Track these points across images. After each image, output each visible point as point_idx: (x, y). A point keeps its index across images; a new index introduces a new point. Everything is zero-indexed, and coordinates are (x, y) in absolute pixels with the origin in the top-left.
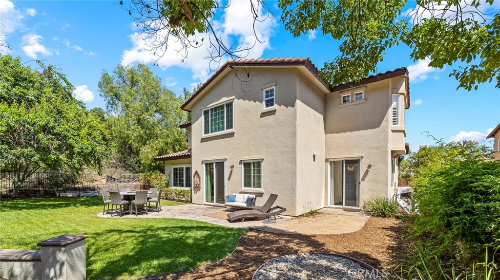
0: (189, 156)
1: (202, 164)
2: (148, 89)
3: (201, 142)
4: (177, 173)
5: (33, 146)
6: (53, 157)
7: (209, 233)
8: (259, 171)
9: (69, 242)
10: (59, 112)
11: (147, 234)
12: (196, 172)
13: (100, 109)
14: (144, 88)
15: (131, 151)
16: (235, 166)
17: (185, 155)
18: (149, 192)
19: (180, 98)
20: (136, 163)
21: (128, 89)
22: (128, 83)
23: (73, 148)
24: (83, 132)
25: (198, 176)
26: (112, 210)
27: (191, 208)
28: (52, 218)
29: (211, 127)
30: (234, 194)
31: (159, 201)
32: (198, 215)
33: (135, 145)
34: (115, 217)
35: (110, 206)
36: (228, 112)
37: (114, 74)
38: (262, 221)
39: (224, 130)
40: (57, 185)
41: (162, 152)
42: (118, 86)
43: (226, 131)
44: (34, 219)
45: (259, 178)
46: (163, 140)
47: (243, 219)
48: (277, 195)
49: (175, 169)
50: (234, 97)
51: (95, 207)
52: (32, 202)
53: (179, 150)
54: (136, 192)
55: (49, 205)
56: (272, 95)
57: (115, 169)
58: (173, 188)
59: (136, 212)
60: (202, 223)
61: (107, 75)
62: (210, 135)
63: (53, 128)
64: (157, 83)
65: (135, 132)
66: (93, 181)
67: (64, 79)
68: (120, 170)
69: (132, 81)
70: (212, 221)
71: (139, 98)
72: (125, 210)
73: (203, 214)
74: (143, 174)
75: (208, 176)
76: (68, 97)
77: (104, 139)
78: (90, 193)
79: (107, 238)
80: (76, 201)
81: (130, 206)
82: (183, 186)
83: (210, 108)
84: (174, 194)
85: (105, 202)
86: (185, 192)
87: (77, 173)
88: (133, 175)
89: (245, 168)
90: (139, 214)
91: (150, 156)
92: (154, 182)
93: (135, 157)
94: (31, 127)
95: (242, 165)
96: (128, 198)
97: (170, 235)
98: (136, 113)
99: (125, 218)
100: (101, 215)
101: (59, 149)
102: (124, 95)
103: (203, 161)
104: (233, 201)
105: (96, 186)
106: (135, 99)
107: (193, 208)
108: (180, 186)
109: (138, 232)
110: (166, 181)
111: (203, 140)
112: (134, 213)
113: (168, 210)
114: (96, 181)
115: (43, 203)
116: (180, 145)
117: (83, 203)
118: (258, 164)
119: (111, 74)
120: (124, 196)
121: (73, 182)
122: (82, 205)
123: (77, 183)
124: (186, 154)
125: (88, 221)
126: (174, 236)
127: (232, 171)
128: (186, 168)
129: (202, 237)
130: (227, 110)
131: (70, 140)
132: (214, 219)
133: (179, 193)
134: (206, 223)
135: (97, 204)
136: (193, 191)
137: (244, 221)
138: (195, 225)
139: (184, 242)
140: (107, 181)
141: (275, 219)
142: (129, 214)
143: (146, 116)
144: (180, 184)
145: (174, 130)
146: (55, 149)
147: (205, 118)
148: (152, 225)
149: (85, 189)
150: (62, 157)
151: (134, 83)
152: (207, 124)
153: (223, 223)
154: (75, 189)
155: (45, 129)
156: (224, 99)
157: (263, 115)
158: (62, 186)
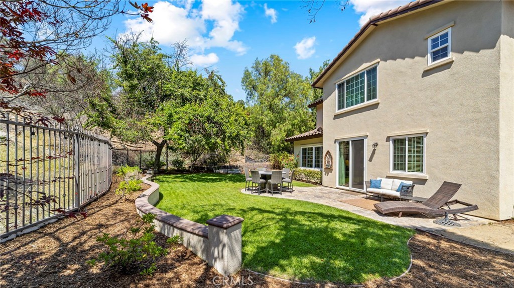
0: (320, 136)
1: (335, 142)
2: (279, 76)
3: (334, 119)
4: (306, 153)
5: (202, 134)
6: (213, 141)
7: (357, 227)
8: (420, 151)
9: (230, 224)
10: (218, 105)
11: (286, 218)
12: (328, 152)
13: (242, 101)
14: (275, 75)
15: (264, 134)
16: (379, 144)
17: (315, 134)
18: (283, 172)
19: (306, 79)
20: (268, 145)
21: (262, 79)
22: (262, 74)
23: (225, 132)
24: (232, 119)
25: (330, 156)
26: (252, 187)
27: (323, 191)
28: (212, 190)
29: (347, 101)
30: (379, 179)
31: (292, 181)
32: (334, 200)
33: (267, 128)
34: (254, 194)
35: (251, 183)
36: (369, 80)
37: (252, 69)
38: (433, 220)
39: (364, 102)
40: (214, 163)
41: (289, 133)
42: (255, 78)
43: (367, 103)
44: (202, 190)
45: (420, 158)
46: (290, 122)
47: (401, 214)
48: (460, 185)
49: (304, 150)
50: (379, 60)
51: (238, 184)
52: (201, 176)
53: (304, 130)
54: (273, 172)
55: (210, 179)
56: (446, 41)
57: (251, 151)
58: (302, 168)
59: (272, 192)
60: (343, 211)
61: (248, 70)
62: (346, 109)
63: (214, 118)
64: (286, 68)
65: (267, 117)
66: (236, 160)
67: (220, 79)
68: (255, 151)
69: (266, 72)
70: (354, 210)
71: (271, 85)
72: (262, 188)
73: (340, 200)
74: (273, 155)
75: (342, 156)
76: (222, 93)
77: (246, 124)
78: (235, 171)
79: (252, 217)
80: (226, 177)
81: (266, 185)
82: (311, 167)
83: (345, 80)
84: (303, 174)
85: (247, 179)
86: (316, 173)
87: (227, 154)
88: (264, 155)
89: (394, 145)
90: (274, 193)
91: (279, 138)
92: (284, 163)
93: (266, 140)
94: (201, 119)
95: (391, 142)
96: (264, 177)
97: (311, 223)
98: (269, 100)
99: (263, 197)
100: (243, 191)
101: (217, 134)
102: (260, 86)
103: (336, 140)
104: (377, 188)
105: (238, 165)
106: (268, 87)
107: (325, 192)
108: (308, 167)
109: (278, 214)
110: (295, 162)
111: (337, 117)
112: (270, 192)
113: (300, 192)
114: (238, 160)
115: (206, 177)
116: (306, 126)
117: (231, 179)
118: (418, 140)
119: (250, 70)
120: (262, 175)
121: (224, 161)
122: (230, 181)
123: (226, 162)
124: (317, 133)
125: (235, 197)
126: (316, 224)
127: (374, 150)
128: (316, 148)
129: (352, 232)
130: (367, 78)
131: (224, 127)
132: (356, 208)
133: (308, 174)
134: (348, 212)
135: (240, 181)
136: (324, 173)
137: (402, 216)
138: (336, 214)
139: (332, 235)
140: (246, 161)
141: (456, 219)
142: (265, 192)
143: (276, 101)
144: (308, 164)
145: (301, 111)
146: (214, 134)
147: (339, 92)
148: (289, 207)
149: (231, 167)
150: (219, 141)
151: (267, 73)
152: (341, 99)
153: (370, 215)
154: (225, 167)
155: (209, 119)
156: (365, 66)
157: (427, 73)
158: (217, 164)
